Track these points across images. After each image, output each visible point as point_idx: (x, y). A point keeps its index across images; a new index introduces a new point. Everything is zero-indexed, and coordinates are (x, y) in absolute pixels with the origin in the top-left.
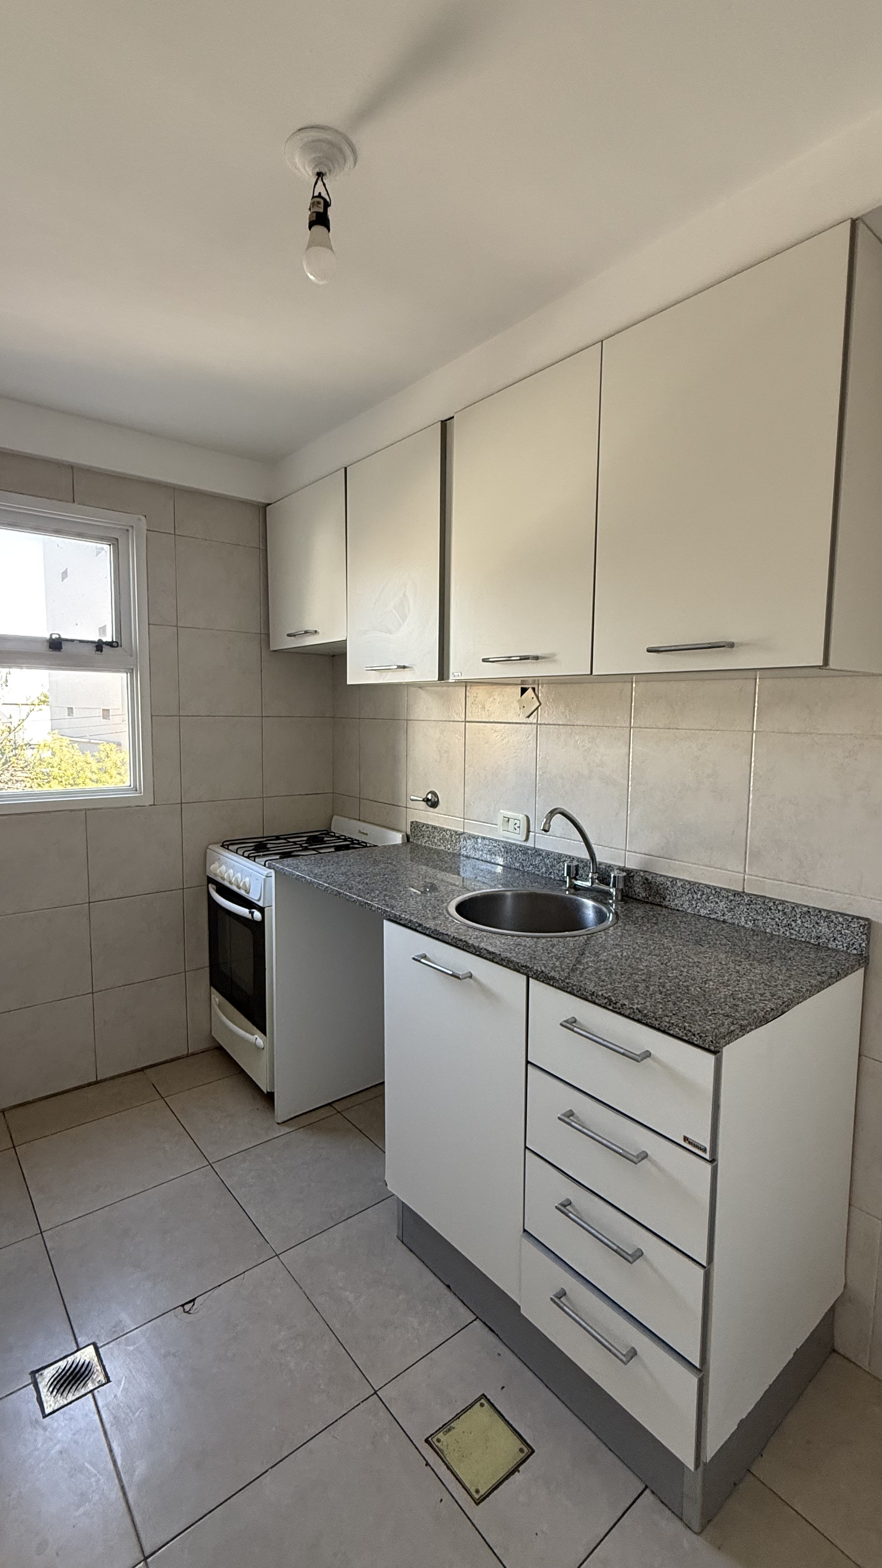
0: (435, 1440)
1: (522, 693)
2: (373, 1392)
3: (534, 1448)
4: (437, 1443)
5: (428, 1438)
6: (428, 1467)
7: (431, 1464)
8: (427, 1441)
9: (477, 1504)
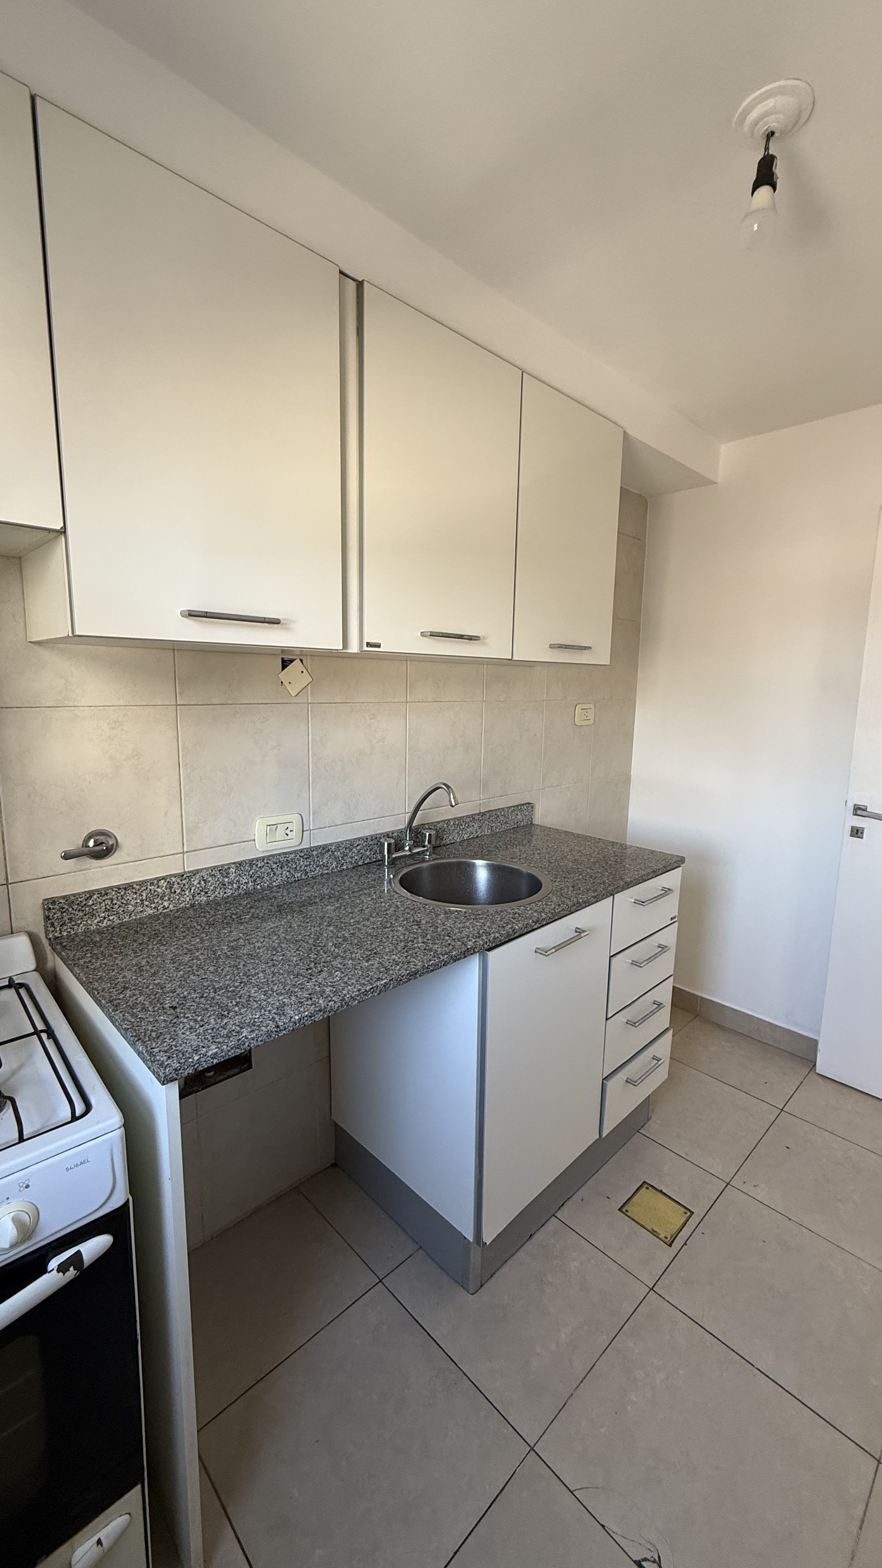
0: (667, 1240)
1: (284, 667)
2: (652, 1291)
3: (643, 1181)
4: (669, 1239)
5: (668, 1245)
6: (687, 1243)
7: (684, 1242)
8: (670, 1245)
9: (693, 1213)
